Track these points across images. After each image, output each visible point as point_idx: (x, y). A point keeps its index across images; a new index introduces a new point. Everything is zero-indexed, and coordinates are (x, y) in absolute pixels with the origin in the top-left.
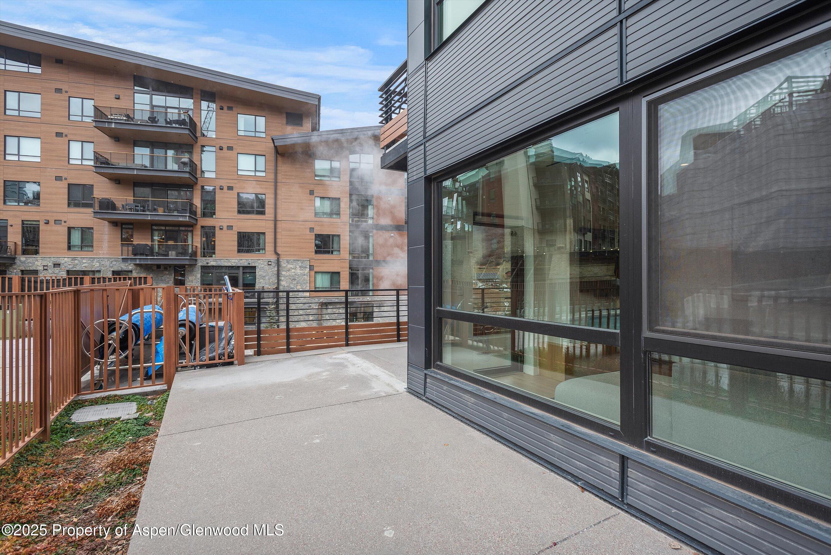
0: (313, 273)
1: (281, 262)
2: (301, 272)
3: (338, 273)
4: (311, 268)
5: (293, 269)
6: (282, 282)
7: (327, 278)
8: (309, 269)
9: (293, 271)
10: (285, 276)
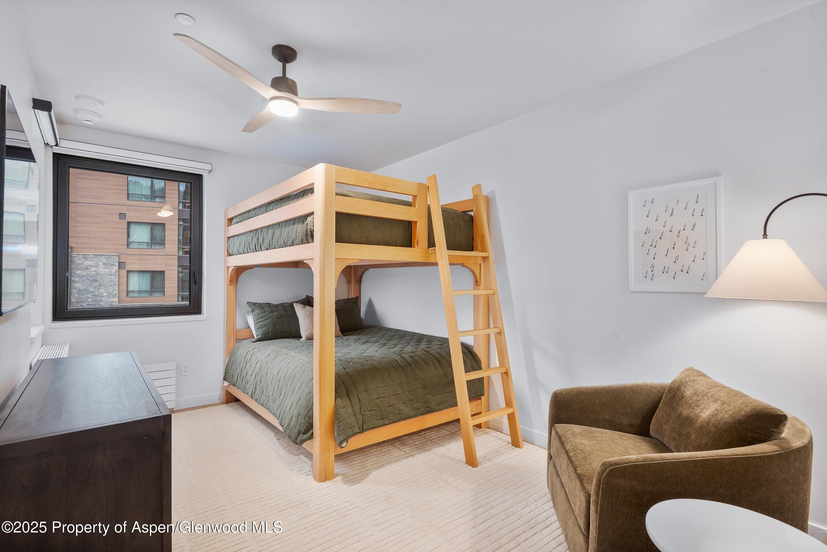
0: (124, 273)
1: (74, 257)
2: (105, 270)
3: (162, 272)
4: (121, 265)
5: (94, 266)
6: (75, 284)
7: (147, 279)
8: (117, 267)
9: (93, 269)
10: (79, 276)
